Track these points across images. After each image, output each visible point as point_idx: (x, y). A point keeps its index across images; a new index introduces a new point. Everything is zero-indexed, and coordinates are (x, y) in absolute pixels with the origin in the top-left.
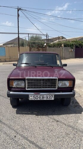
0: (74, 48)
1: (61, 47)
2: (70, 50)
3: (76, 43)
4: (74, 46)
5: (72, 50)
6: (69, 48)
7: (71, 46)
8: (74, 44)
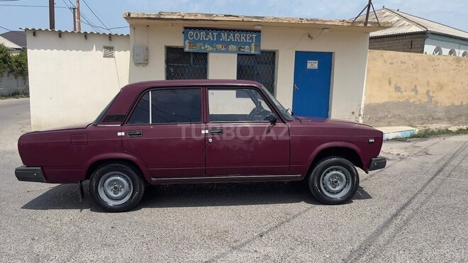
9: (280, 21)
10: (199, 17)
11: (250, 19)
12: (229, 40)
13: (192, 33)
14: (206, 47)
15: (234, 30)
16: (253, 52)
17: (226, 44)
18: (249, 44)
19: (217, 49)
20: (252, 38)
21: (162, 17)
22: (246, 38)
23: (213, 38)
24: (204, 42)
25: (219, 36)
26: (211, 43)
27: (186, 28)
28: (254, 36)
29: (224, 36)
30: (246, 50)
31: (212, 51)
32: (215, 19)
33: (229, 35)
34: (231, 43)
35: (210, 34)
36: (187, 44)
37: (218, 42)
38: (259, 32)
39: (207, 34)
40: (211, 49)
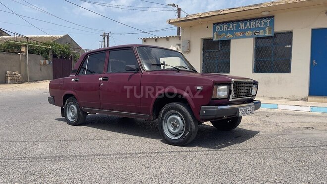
0: (50, 57)
1: (21, 52)
2: (41, 61)
3: (53, 48)
4: (50, 53)
5: (47, 61)
6: (39, 57)
7: (44, 53)
8: (50, 49)
9: (277, 4)
10: (211, 14)
11: (250, 8)
12: (246, 28)
13: (218, 26)
14: (228, 35)
15: (250, 20)
16: (267, 35)
17: (244, 31)
18: (264, 29)
19: (236, 36)
20: (266, 23)
21: (188, 18)
22: (260, 24)
23: (234, 28)
24: (227, 32)
25: (238, 26)
26: (232, 32)
27: (214, 24)
28: (268, 21)
29: (242, 25)
30: (261, 34)
31: (233, 38)
32: (222, 13)
33: (246, 24)
34: (248, 29)
35: (231, 25)
36: (215, 35)
37: (237, 30)
38: (273, 17)
39: (229, 26)
40: (231, 36)
